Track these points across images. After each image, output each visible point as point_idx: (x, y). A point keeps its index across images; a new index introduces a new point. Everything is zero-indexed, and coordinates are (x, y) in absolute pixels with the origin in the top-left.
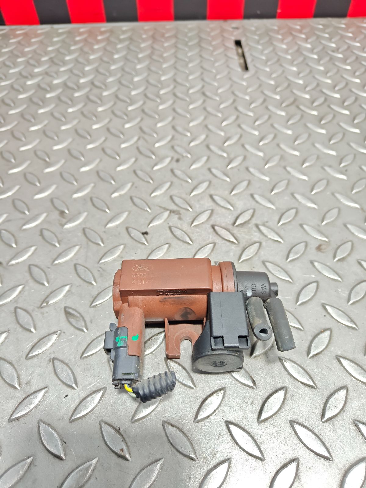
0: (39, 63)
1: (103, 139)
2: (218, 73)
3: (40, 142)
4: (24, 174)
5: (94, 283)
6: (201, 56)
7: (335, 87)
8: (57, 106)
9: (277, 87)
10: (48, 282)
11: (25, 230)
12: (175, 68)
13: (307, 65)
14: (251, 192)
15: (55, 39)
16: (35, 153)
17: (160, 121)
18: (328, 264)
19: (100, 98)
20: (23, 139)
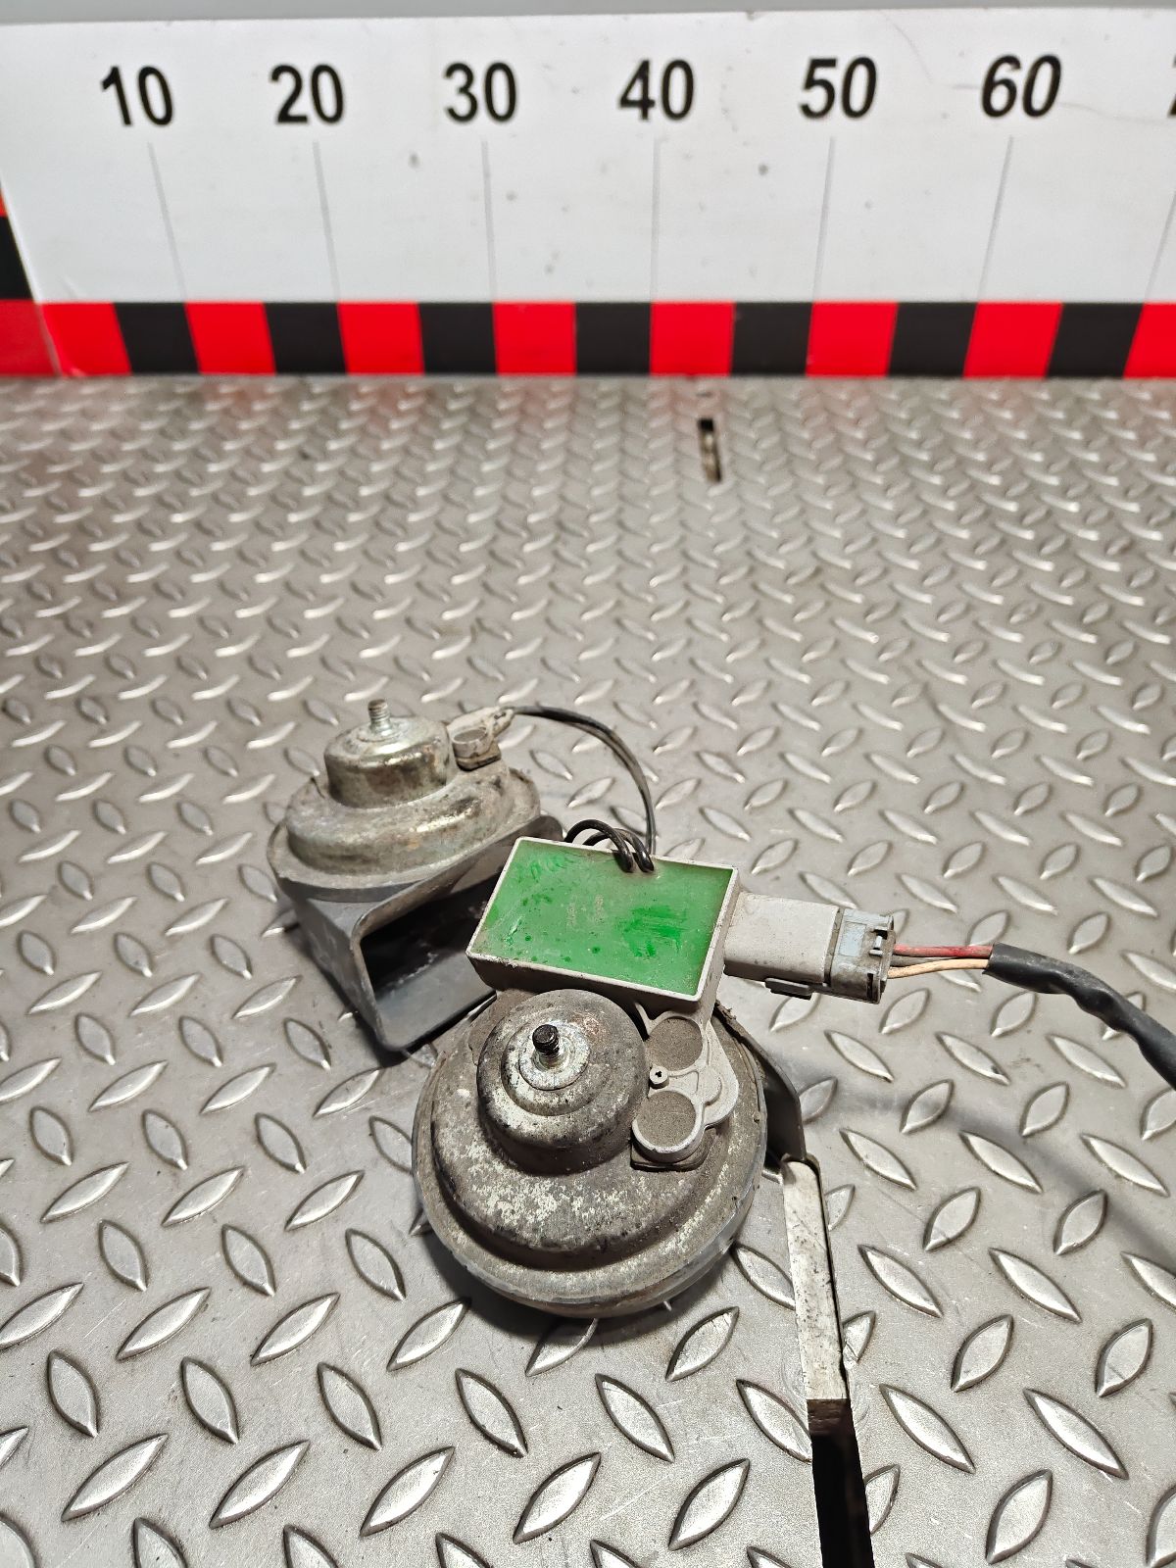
0: (272, 455)
1: (409, 600)
2: (655, 483)
3: (280, 601)
4: (250, 660)
6: (623, 451)
7: (898, 516)
8: (311, 537)
9: (775, 513)
11: (255, 751)
12: (566, 473)
13: (850, 473)
14: (694, 699)
15: (306, 406)
16: (270, 622)
17: (526, 573)
18: (824, 815)
19: (404, 526)
20: (244, 596)
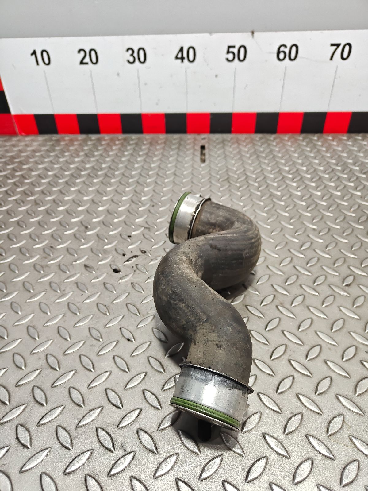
1: (113, 195)
3: (77, 195)
5: (100, 255)
9: (219, 171)
10: (77, 255)
11: (66, 234)
12: (161, 160)
15: (89, 143)
16: (73, 201)
19: (114, 175)
